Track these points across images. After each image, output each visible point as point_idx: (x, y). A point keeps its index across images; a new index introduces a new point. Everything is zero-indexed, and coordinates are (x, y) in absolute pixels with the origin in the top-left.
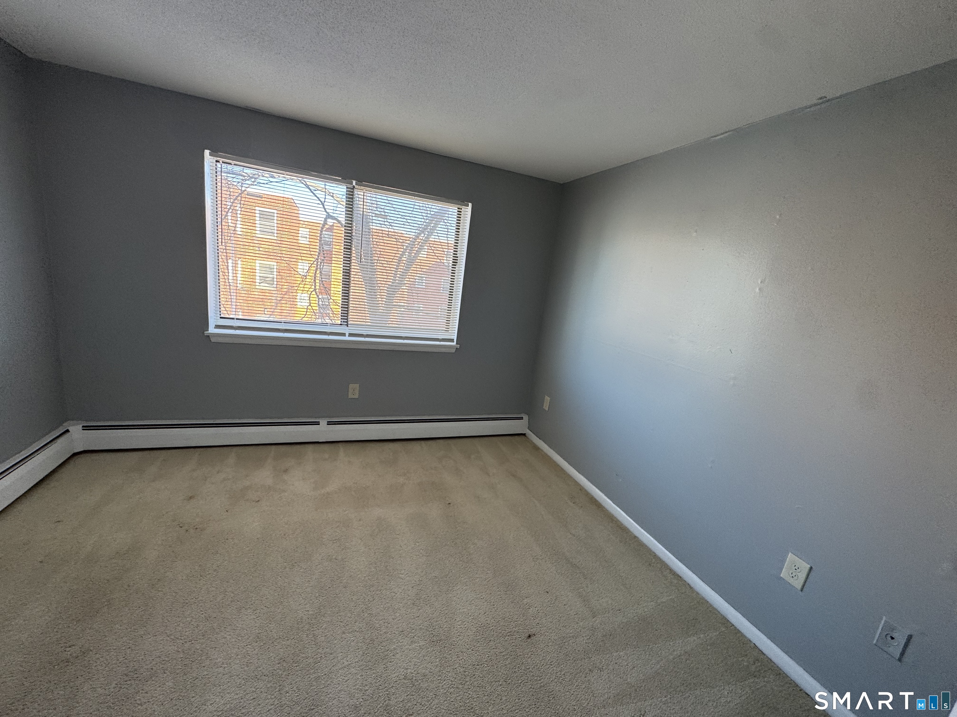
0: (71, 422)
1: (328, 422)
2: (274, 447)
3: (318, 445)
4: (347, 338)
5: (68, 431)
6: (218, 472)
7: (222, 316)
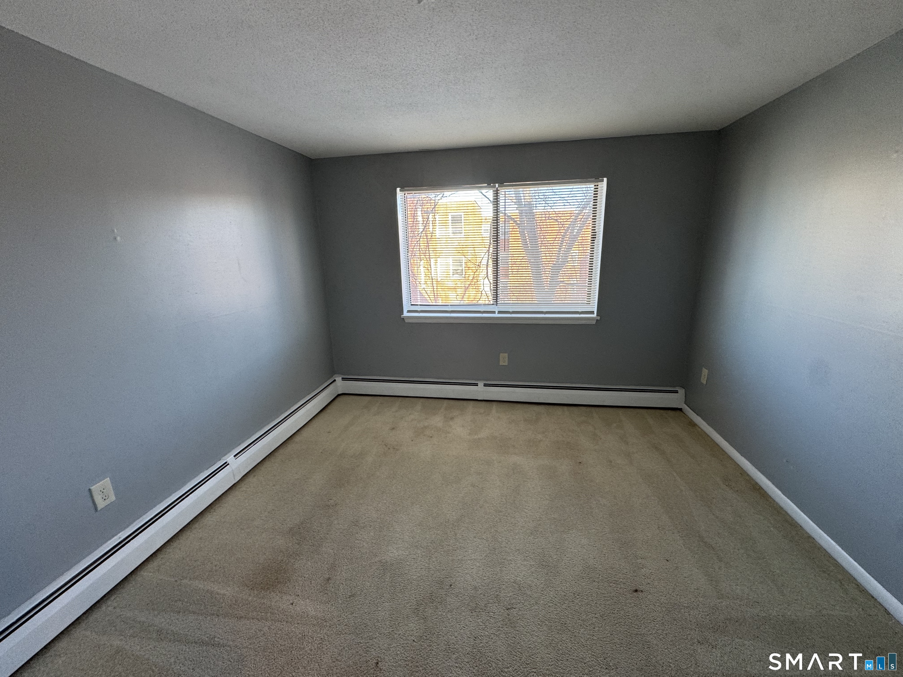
0: (337, 375)
1: (484, 384)
2: (446, 401)
3: (478, 402)
4: (497, 315)
5: (335, 380)
6: (410, 414)
7: (412, 303)
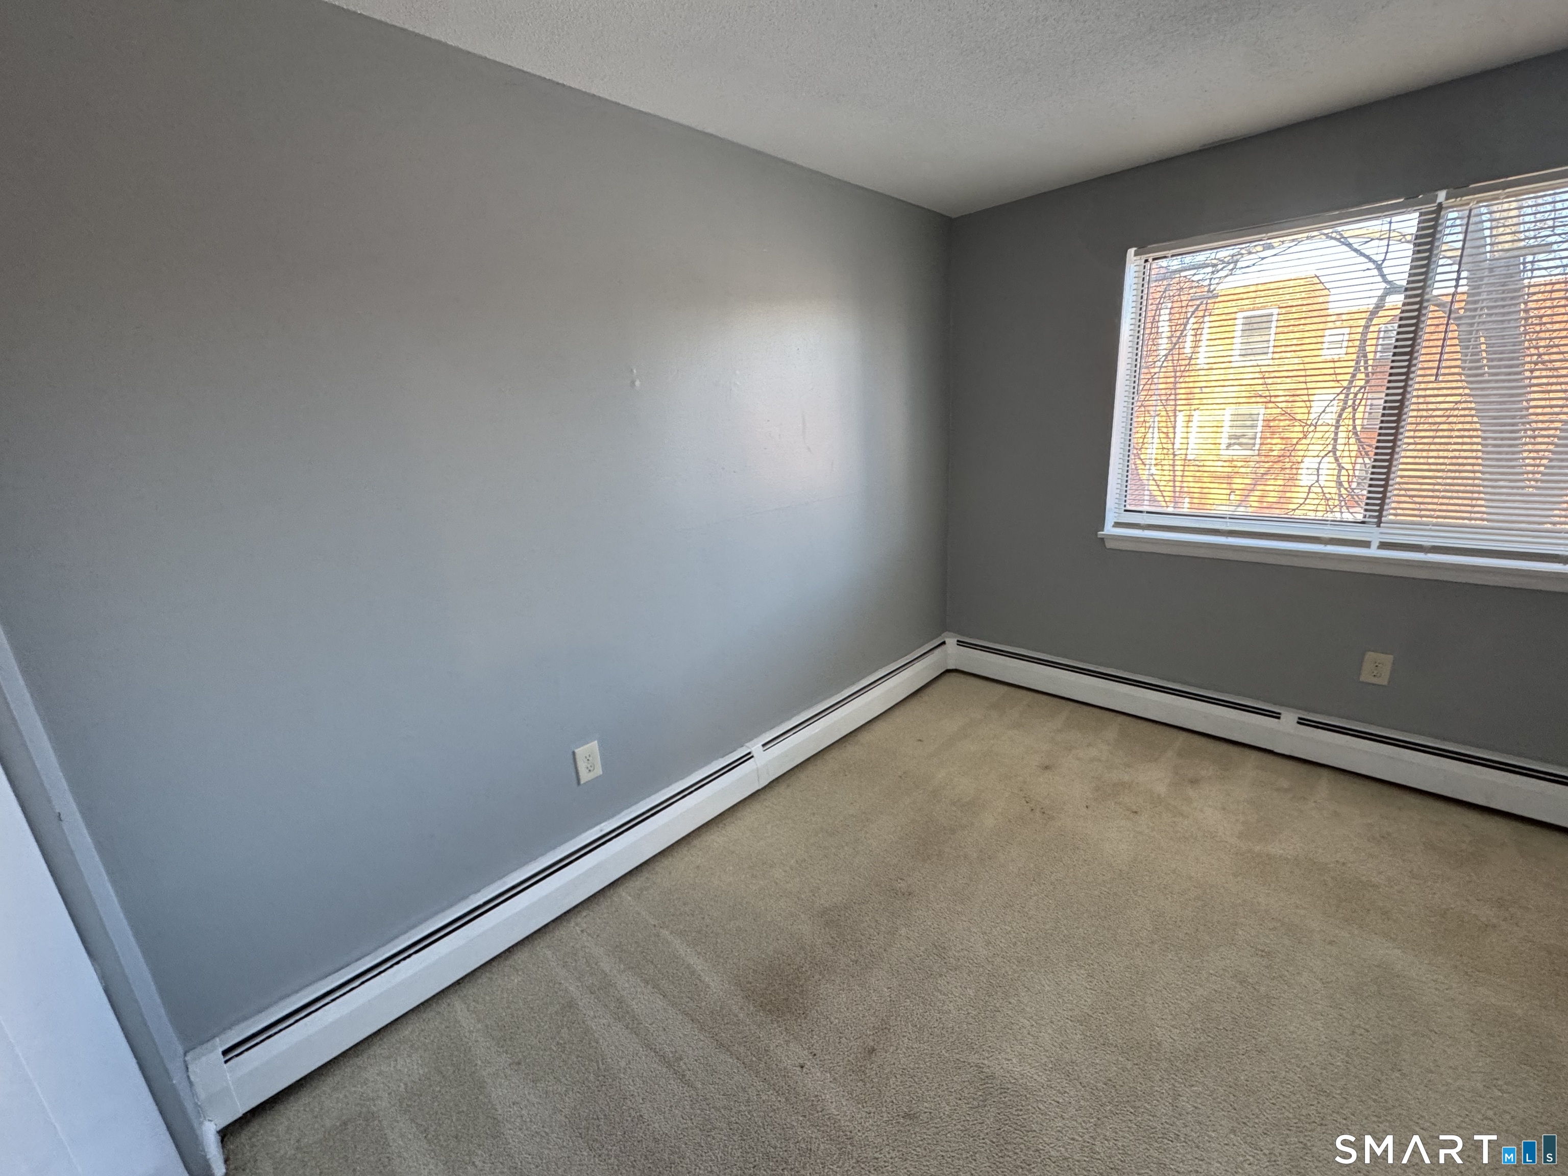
0: (949, 634)
1: (1300, 718)
2: (1183, 734)
3: (1271, 758)
4: (1374, 552)
5: (944, 643)
6: (1089, 745)
7: (1128, 508)
